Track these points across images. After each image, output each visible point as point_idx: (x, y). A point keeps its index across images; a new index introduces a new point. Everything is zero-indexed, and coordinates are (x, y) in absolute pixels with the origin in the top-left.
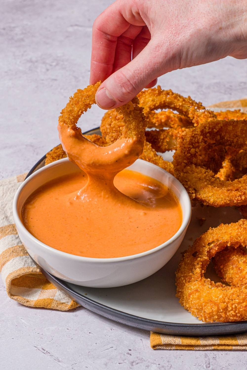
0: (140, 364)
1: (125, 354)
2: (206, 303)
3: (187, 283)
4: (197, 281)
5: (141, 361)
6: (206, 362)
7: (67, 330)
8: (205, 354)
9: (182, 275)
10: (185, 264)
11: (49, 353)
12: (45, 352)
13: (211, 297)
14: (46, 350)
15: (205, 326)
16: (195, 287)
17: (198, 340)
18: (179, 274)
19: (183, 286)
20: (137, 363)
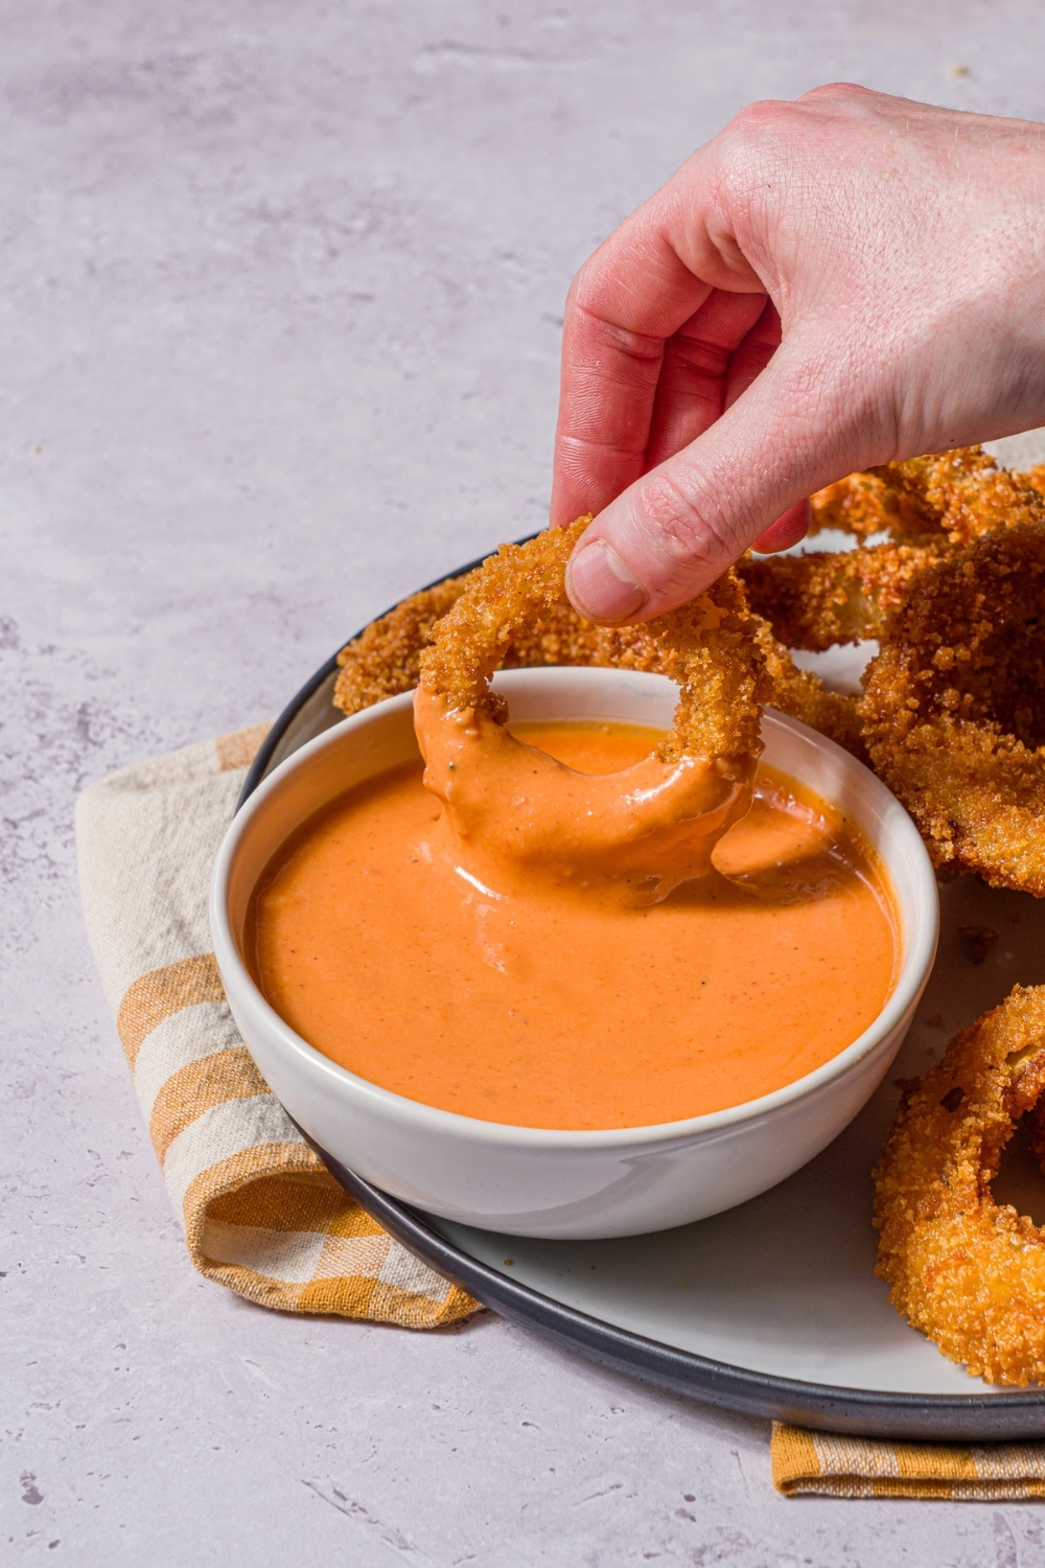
0: (731, 1557)
1: (672, 1514)
2: (1000, 1308)
3: (923, 1222)
4: (962, 1213)
5: (734, 1546)
6: (1000, 1551)
7: (435, 1413)
8: (997, 1517)
9: (902, 1189)
10: (913, 1142)
11: (363, 1510)
12: (347, 1505)
13: (1021, 1284)
14: (353, 1496)
15: (995, 1406)
16: (954, 1242)
17: (966, 1459)
18: (889, 1184)
19: (904, 1232)
20: (718, 1553)
